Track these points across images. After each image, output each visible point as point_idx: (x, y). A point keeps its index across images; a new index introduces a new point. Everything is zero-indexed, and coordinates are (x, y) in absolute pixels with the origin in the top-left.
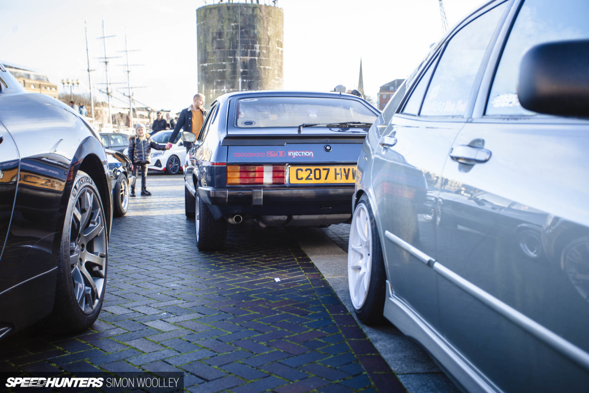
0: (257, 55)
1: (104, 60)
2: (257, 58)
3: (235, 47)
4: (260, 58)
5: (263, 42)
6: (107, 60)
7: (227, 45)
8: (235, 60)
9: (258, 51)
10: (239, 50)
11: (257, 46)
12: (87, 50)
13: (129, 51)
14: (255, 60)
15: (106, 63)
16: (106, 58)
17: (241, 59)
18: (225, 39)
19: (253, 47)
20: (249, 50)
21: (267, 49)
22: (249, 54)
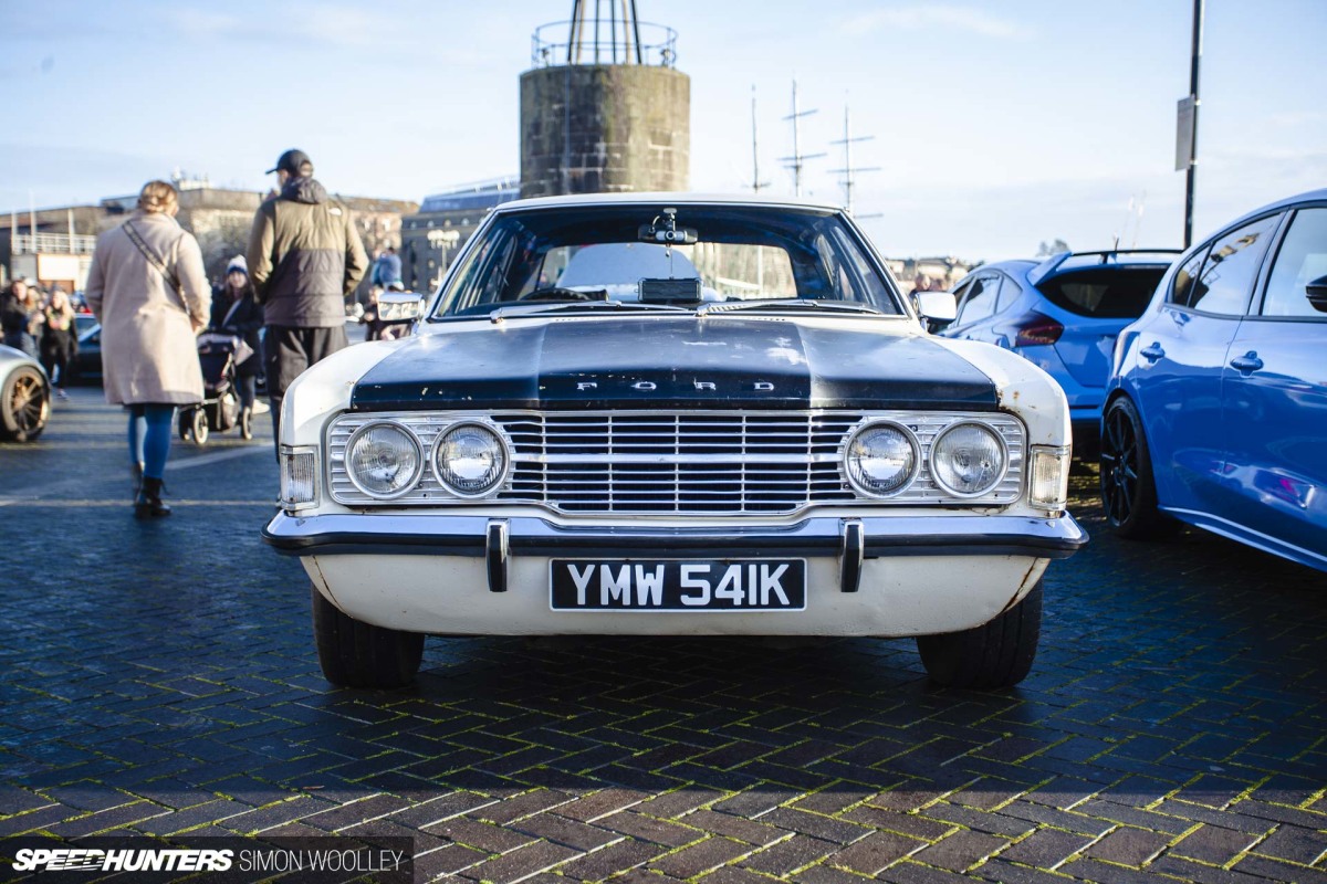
0: (601, 163)
1: (793, 163)
2: (600, 170)
3: (560, 150)
4: (607, 168)
5: (613, 137)
6: (799, 162)
7: (546, 146)
8: (560, 175)
9: (602, 155)
10: (567, 155)
11: (601, 146)
12: (755, 144)
13: (853, 140)
14: (596, 173)
15: (797, 168)
16: (796, 158)
17: (569, 173)
18: (544, 135)
19: (592, 149)
20: (585, 156)
21: (623, 150)
22: (584, 162)
